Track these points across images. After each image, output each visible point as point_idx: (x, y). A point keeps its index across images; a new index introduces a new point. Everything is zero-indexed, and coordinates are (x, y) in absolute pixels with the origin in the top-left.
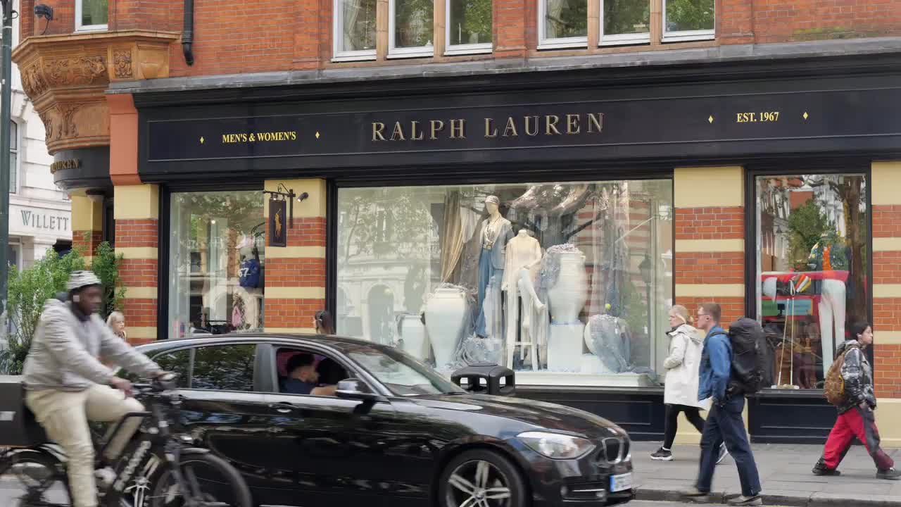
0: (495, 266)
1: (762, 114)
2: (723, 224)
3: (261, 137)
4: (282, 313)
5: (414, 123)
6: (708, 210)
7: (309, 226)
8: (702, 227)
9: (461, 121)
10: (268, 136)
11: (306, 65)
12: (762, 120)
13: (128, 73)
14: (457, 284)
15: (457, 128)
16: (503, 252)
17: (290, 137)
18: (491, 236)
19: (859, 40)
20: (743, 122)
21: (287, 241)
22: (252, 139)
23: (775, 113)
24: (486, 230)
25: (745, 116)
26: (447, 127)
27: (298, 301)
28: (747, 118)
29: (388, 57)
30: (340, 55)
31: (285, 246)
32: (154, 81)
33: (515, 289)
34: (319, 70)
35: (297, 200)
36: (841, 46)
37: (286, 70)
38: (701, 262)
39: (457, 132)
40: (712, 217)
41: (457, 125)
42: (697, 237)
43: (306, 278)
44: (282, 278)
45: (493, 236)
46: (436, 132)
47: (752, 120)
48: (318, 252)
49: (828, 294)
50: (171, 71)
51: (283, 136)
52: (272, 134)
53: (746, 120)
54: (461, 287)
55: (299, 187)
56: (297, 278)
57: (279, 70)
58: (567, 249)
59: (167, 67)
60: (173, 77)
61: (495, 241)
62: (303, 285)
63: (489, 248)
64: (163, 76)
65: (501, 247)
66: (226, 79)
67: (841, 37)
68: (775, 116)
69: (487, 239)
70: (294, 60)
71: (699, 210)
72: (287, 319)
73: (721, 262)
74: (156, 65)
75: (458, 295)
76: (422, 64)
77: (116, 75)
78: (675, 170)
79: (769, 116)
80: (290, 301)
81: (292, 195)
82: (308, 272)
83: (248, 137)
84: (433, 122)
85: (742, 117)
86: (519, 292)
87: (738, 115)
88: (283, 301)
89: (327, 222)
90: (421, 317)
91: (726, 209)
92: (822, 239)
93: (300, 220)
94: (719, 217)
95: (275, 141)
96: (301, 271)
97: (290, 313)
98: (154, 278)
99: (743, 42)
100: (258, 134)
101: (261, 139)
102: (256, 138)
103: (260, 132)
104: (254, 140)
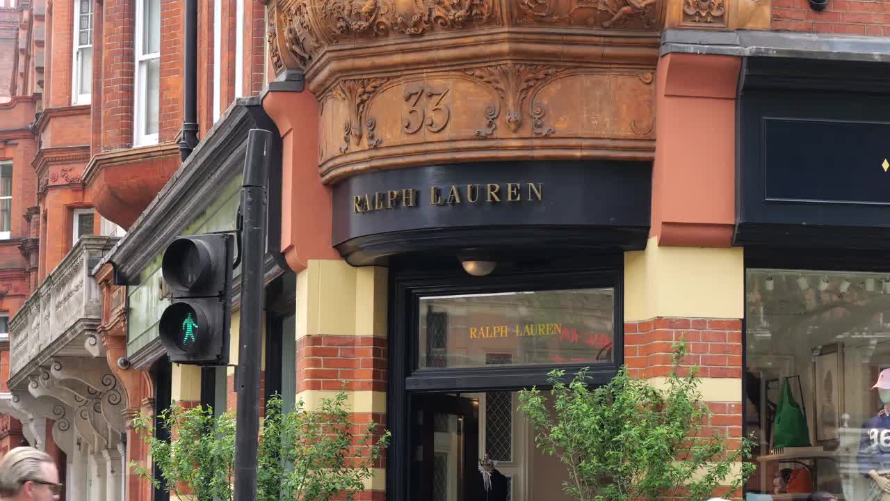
13: (716, 13)
50: (775, 18)
59: (767, 11)
64: (760, 26)
77: (685, 14)
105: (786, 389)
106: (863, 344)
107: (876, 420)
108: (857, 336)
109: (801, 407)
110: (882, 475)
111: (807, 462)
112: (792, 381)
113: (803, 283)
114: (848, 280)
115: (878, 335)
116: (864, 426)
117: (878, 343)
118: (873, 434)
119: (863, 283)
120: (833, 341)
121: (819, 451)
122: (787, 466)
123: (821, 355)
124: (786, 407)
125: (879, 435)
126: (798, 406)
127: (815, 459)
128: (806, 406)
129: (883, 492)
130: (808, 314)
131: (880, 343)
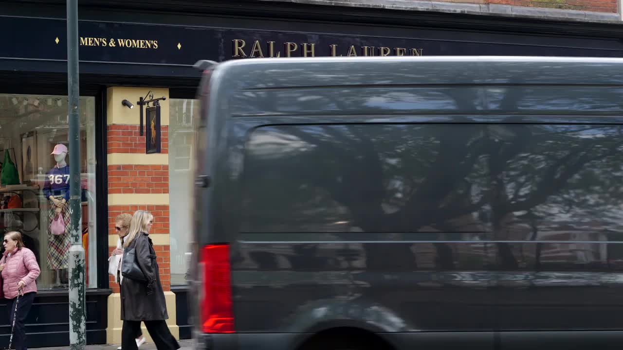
3: (121, 42)
5: (272, 43)
9: (313, 45)
15: (309, 51)
17: (152, 45)
19: (571, 11)
22: (112, 44)
26: (299, 49)
36: (563, 14)
39: (309, 55)
41: (309, 48)
43: (157, 185)
44: (134, 185)
46: (291, 52)
51: (145, 44)
52: (134, 41)
56: (149, 185)
67: (560, 7)
82: (160, 179)
83: (108, 42)
84: (289, 44)
95: (136, 48)
96: (152, 178)
99: (504, 3)
100: (119, 40)
101: (122, 45)
102: (117, 43)
103: (120, 38)
104: (114, 46)
105: (7, 155)
106: (49, 131)
107: (53, 170)
108: (47, 127)
109: (15, 164)
110: (56, 198)
111: (18, 192)
112: (10, 151)
113: (15, 101)
114: (38, 100)
115: (59, 127)
116: (47, 174)
117: (57, 130)
118: (51, 177)
119: (46, 101)
120: (32, 130)
121: (25, 186)
122: (8, 194)
123: (28, 137)
124: (7, 164)
125: (54, 178)
126: (13, 164)
127: (23, 191)
128: (17, 164)
129: (57, 207)
130: (20, 117)
131: (58, 131)
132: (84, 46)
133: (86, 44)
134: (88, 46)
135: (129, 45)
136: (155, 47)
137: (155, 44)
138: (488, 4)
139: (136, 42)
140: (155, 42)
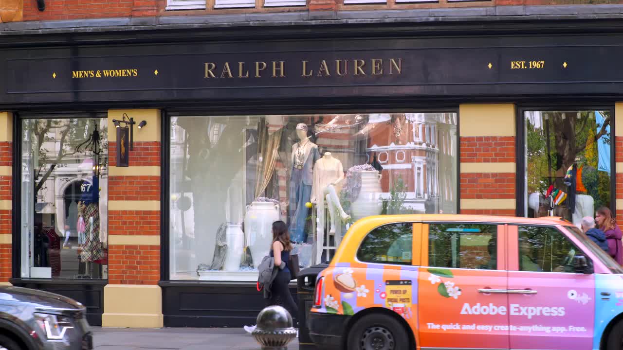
0: (305, 183)
1: (530, 62)
2: (500, 150)
3: (106, 73)
4: (124, 223)
5: (241, 63)
6: (487, 138)
7: (147, 149)
8: (482, 152)
9: (282, 63)
10: (112, 72)
11: (145, 13)
12: (531, 67)
14: (270, 197)
15: (278, 68)
16: (311, 171)
17: (132, 73)
18: (301, 157)
20: (516, 69)
21: (129, 162)
22: (98, 75)
23: (541, 62)
24: (297, 152)
25: (518, 64)
26: (270, 67)
27: (138, 212)
28: (519, 66)
29: (216, 7)
30: (173, 4)
31: (127, 166)
32: (9, 25)
33: (323, 202)
34: (156, 17)
35: (137, 128)
37: (126, 17)
38: (481, 181)
39: (278, 72)
40: (490, 145)
41: (278, 65)
42: (479, 161)
43: (144, 193)
44: (125, 193)
45: (303, 158)
46: (260, 71)
47: (523, 67)
48: (155, 171)
49: (581, 207)
50: (24, 16)
51: (126, 73)
52: (116, 71)
53: (518, 67)
54: (274, 200)
55: (138, 116)
56: (137, 193)
57: (121, 16)
58: (367, 169)
59: (21, 13)
60: (25, 21)
61: (305, 162)
62: (142, 199)
63: (300, 168)
64: (18, 20)
65: (310, 166)
66: (75, 23)
67: (591, 2)
68: (541, 64)
69: (298, 160)
70: (134, 9)
71: (480, 139)
72: (127, 228)
73: (496, 181)
74: (12, 11)
75: (273, 207)
76: (246, 14)
78: (460, 105)
79: (536, 65)
80: (131, 212)
81: (132, 122)
82: (147, 188)
83: (95, 73)
84: (257, 63)
85: (515, 65)
86: (327, 204)
87: (512, 62)
88: (125, 212)
89: (162, 146)
90: (241, 226)
91: (502, 138)
92: (576, 163)
93: (139, 144)
94: (496, 145)
95: (119, 77)
96: (140, 187)
97: (131, 223)
98: (9, 192)
99: (514, 3)
100: (104, 71)
101: (106, 75)
102: (102, 74)
103: (105, 70)
104: (100, 76)
132: (76, 78)
133: (77, 77)
134: (79, 78)
135: (112, 75)
136: (135, 74)
137: (135, 72)
138: (495, 6)
139: (118, 72)
140: (135, 71)
